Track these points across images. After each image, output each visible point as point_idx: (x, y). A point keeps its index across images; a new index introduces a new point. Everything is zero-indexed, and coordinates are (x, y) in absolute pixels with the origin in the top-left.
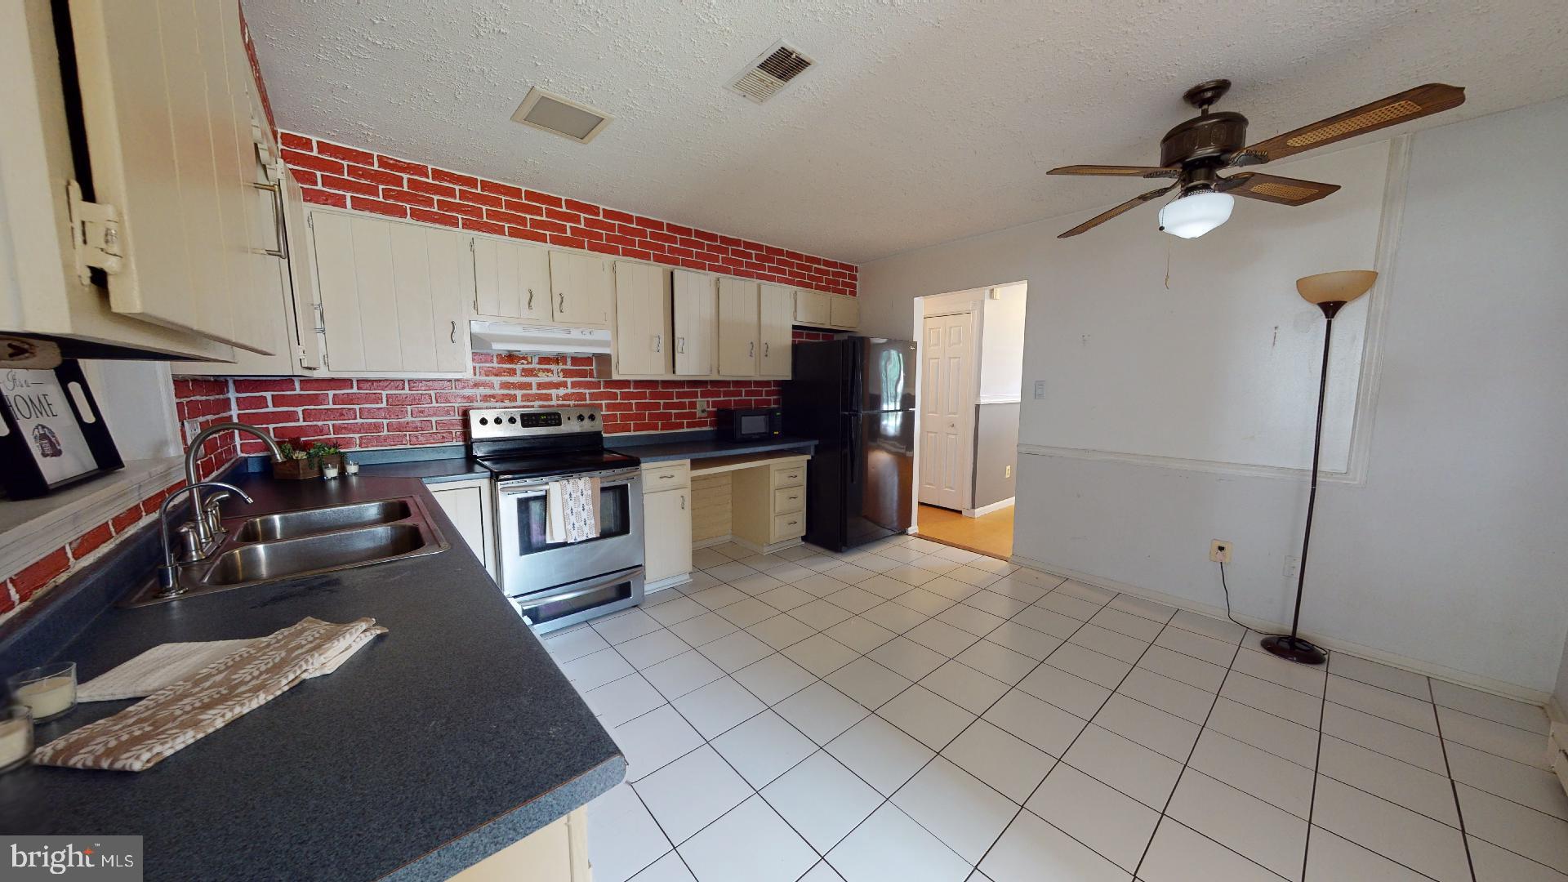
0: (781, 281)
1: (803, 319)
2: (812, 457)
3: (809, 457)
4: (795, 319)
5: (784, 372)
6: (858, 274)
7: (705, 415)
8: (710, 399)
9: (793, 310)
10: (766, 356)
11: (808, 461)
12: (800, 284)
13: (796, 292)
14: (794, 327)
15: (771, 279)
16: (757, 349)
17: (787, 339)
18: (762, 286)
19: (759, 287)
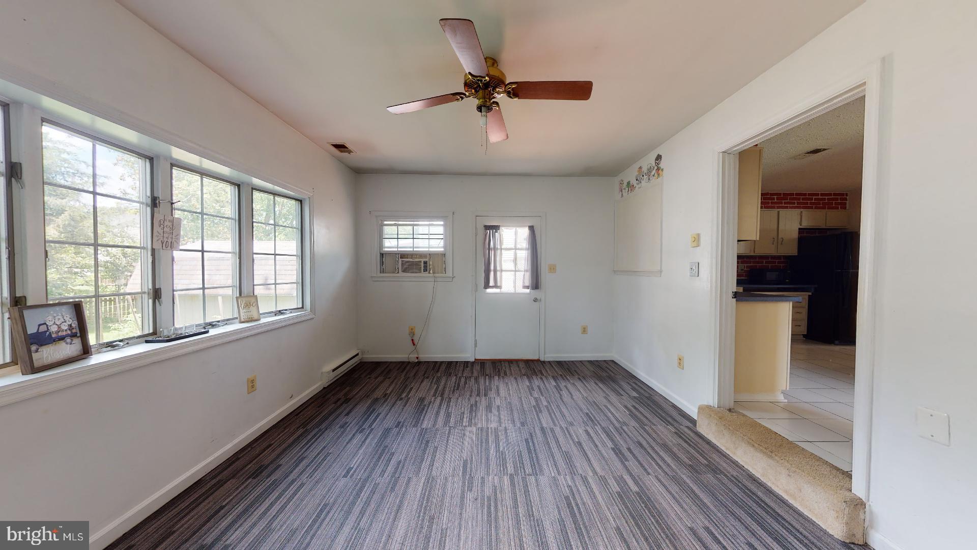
0: (791, 208)
1: (805, 224)
2: (812, 293)
3: (810, 294)
4: (801, 225)
5: (793, 250)
6: (848, 197)
7: (743, 271)
8: (746, 265)
9: (799, 220)
10: (782, 244)
11: (809, 296)
12: (804, 208)
13: (802, 212)
14: (799, 229)
15: (786, 208)
16: (778, 240)
17: (795, 235)
18: (780, 212)
19: (779, 212)
